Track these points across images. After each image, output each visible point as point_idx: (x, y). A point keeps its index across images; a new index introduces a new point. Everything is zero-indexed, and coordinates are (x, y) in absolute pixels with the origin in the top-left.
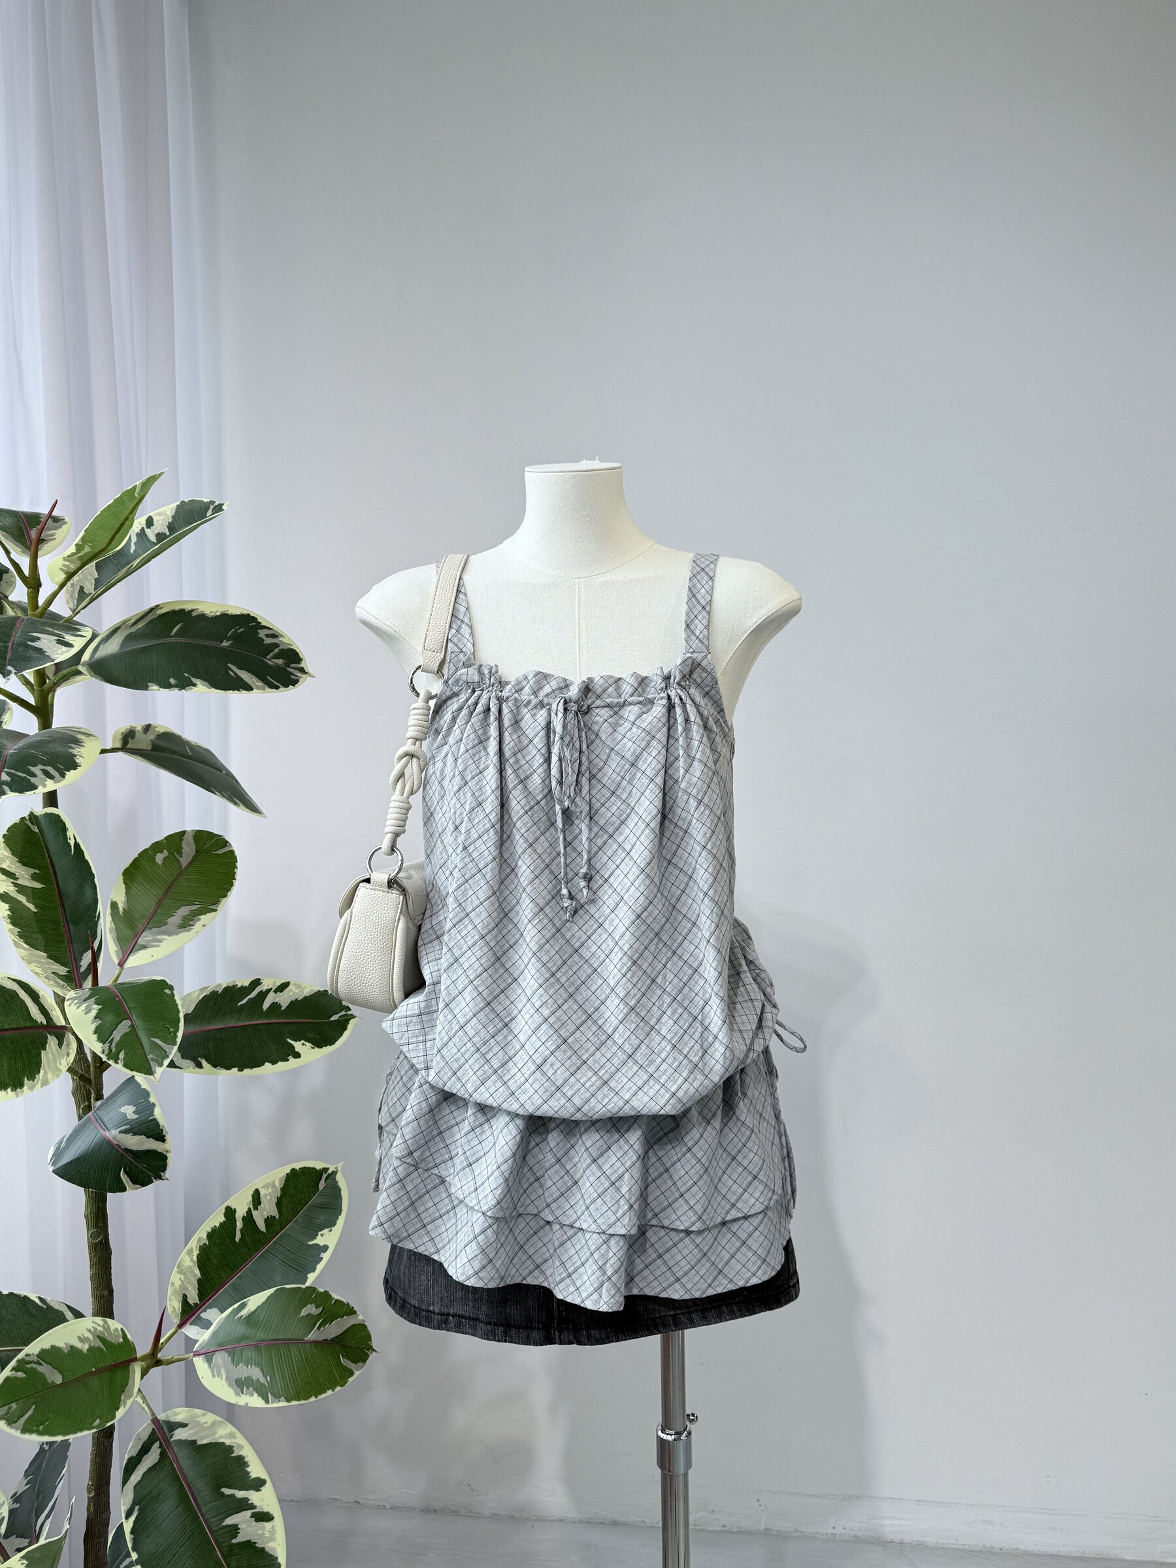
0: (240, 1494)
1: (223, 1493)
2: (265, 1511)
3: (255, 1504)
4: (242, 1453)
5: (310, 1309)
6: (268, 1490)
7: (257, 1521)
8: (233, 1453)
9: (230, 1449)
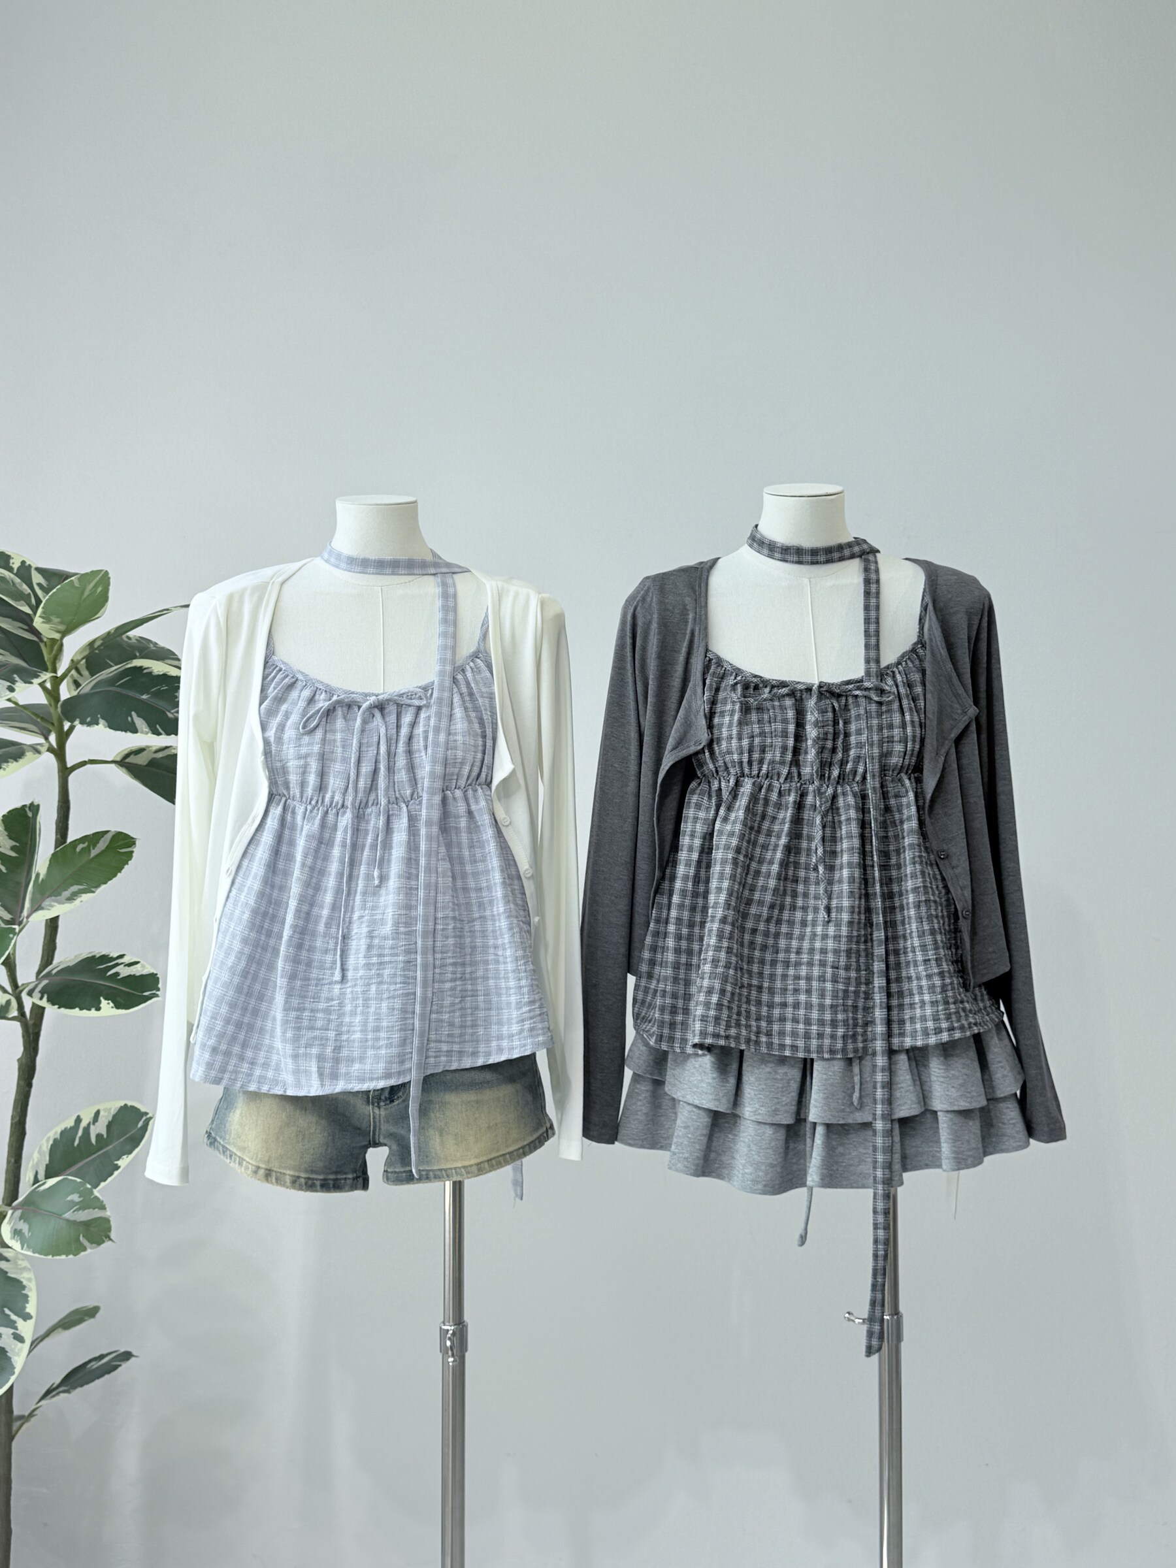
0: (13, 1317)
1: (4, 1311)
2: (22, 1335)
3: (19, 1328)
4: (30, 1294)
5: (75, 1197)
6: (31, 1323)
7: (14, 1338)
8: (24, 1290)
9: (24, 1287)
